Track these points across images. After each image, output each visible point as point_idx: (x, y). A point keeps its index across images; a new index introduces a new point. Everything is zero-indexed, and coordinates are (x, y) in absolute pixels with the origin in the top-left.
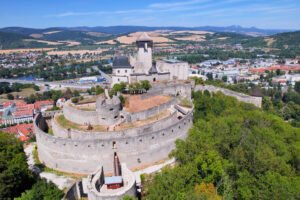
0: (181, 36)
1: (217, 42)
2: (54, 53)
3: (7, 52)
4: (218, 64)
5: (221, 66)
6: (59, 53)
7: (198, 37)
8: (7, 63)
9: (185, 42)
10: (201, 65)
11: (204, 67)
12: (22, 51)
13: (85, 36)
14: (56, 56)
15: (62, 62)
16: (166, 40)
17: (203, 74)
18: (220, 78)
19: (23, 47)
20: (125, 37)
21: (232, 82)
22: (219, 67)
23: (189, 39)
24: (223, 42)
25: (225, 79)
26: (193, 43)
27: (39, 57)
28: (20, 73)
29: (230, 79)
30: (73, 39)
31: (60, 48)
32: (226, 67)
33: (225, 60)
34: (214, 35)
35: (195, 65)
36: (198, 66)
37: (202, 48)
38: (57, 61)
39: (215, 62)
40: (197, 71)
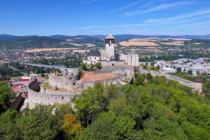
0: (165, 42)
1: (192, 47)
2: (77, 51)
3: (51, 50)
4: (188, 61)
5: (191, 63)
6: (80, 51)
7: (178, 42)
8: (48, 56)
9: (167, 46)
10: (175, 61)
11: (177, 63)
12: (59, 49)
13: (99, 41)
14: (78, 53)
15: (80, 57)
16: (154, 44)
17: (174, 68)
18: (186, 71)
19: (60, 47)
20: (125, 42)
21: (196, 75)
22: (188, 64)
23: (171, 44)
24: (198, 46)
25: (190, 72)
26: (173, 46)
27: (68, 53)
28: (53, 62)
29: (194, 73)
30: (91, 43)
31: (82, 48)
32: (195, 64)
33: (195, 59)
34: (191, 41)
35: (170, 62)
36: (173, 63)
37: (180, 50)
38: (77, 56)
39: (186, 60)
40: (170, 66)
